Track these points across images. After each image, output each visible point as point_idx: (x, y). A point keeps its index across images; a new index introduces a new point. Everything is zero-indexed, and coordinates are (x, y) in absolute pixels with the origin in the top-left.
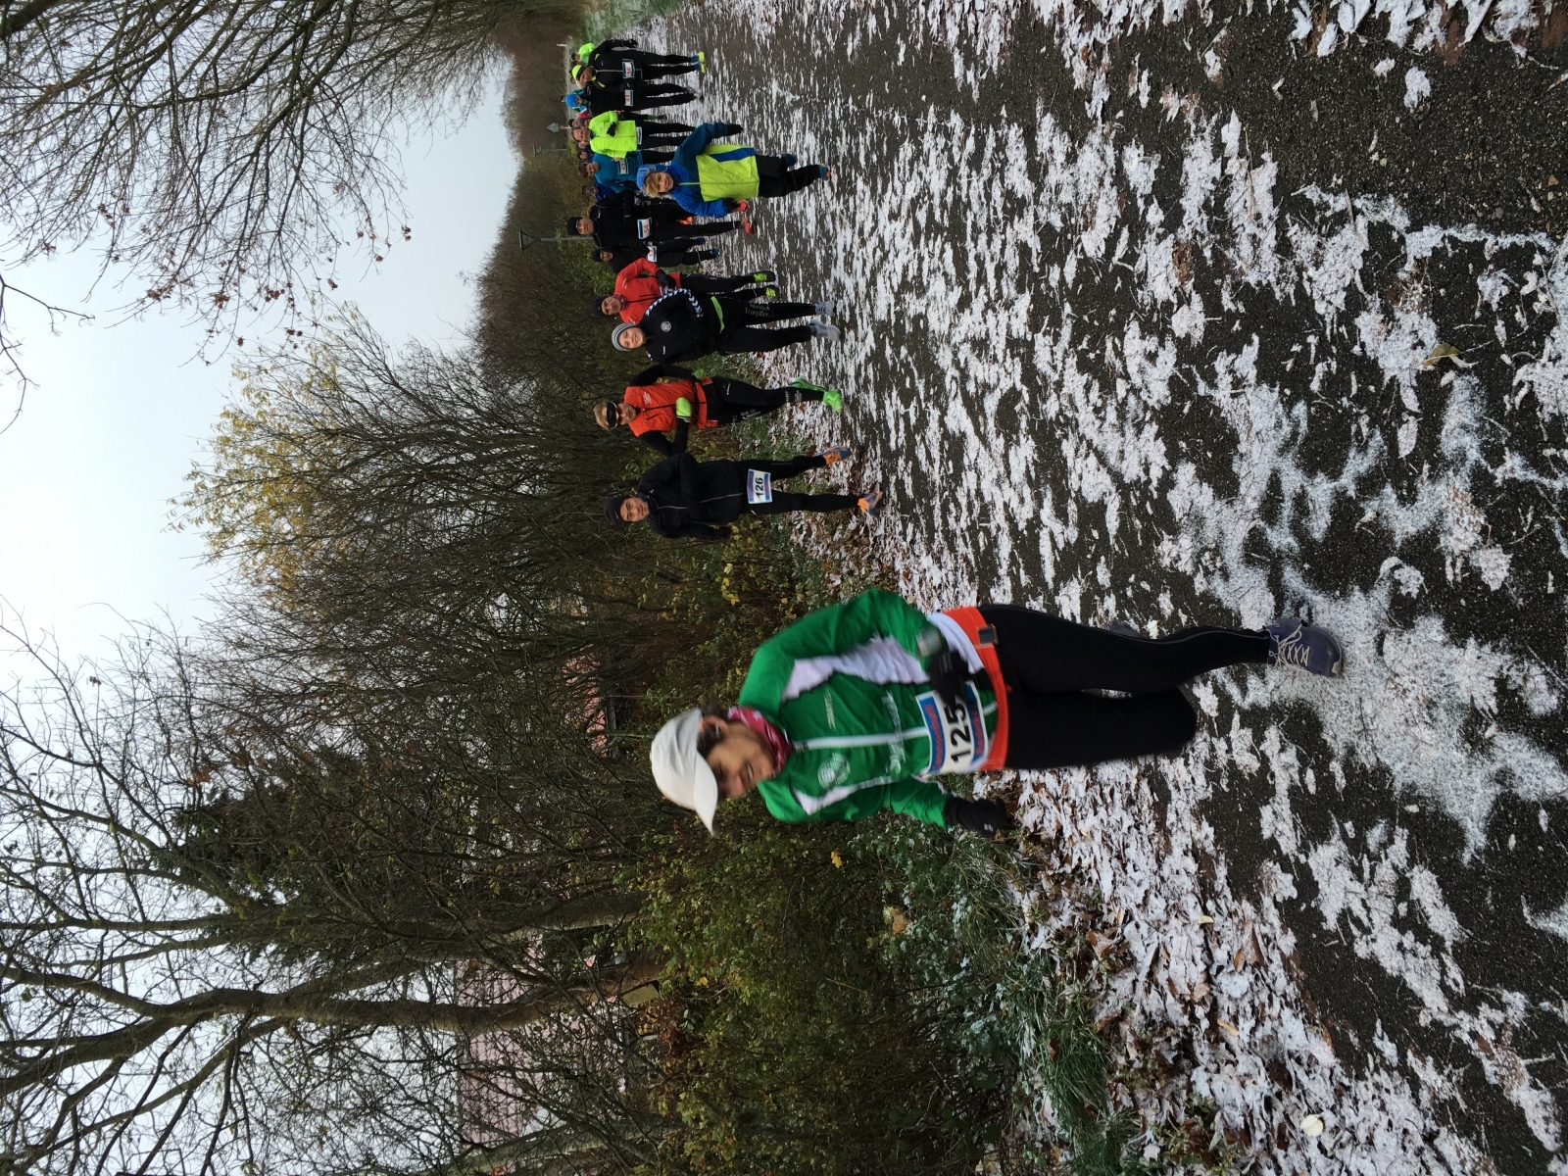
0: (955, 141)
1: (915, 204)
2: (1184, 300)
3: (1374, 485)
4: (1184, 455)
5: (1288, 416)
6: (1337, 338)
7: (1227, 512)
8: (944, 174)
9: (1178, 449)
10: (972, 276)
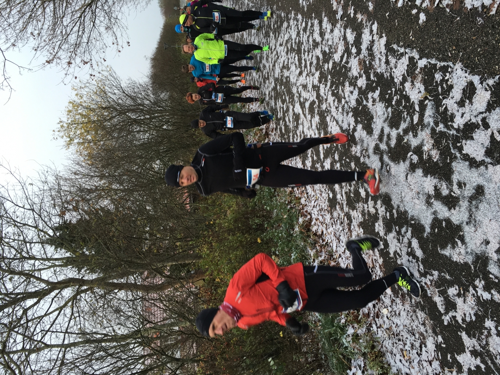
0: (299, 23)
1: (287, 41)
2: (361, 76)
3: (407, 132)
4: (359, 122)
5: (387, 111)
6: (400, 89)
7: (370, 139)
8: (296, 33)
9: (358, 120)
10: (303, 65)
